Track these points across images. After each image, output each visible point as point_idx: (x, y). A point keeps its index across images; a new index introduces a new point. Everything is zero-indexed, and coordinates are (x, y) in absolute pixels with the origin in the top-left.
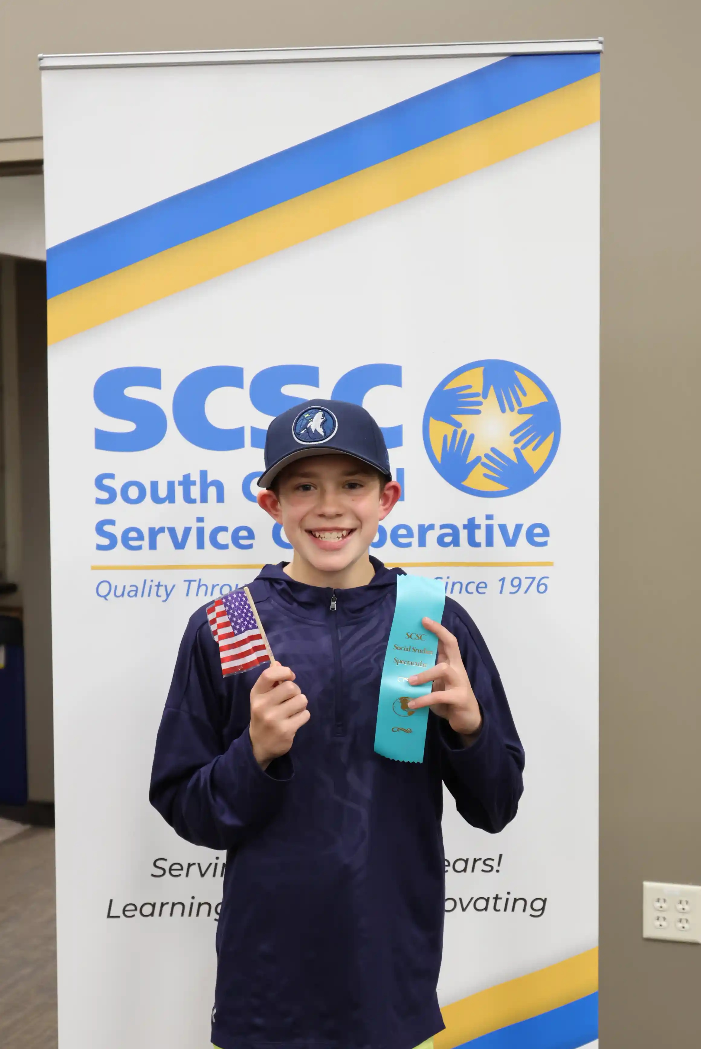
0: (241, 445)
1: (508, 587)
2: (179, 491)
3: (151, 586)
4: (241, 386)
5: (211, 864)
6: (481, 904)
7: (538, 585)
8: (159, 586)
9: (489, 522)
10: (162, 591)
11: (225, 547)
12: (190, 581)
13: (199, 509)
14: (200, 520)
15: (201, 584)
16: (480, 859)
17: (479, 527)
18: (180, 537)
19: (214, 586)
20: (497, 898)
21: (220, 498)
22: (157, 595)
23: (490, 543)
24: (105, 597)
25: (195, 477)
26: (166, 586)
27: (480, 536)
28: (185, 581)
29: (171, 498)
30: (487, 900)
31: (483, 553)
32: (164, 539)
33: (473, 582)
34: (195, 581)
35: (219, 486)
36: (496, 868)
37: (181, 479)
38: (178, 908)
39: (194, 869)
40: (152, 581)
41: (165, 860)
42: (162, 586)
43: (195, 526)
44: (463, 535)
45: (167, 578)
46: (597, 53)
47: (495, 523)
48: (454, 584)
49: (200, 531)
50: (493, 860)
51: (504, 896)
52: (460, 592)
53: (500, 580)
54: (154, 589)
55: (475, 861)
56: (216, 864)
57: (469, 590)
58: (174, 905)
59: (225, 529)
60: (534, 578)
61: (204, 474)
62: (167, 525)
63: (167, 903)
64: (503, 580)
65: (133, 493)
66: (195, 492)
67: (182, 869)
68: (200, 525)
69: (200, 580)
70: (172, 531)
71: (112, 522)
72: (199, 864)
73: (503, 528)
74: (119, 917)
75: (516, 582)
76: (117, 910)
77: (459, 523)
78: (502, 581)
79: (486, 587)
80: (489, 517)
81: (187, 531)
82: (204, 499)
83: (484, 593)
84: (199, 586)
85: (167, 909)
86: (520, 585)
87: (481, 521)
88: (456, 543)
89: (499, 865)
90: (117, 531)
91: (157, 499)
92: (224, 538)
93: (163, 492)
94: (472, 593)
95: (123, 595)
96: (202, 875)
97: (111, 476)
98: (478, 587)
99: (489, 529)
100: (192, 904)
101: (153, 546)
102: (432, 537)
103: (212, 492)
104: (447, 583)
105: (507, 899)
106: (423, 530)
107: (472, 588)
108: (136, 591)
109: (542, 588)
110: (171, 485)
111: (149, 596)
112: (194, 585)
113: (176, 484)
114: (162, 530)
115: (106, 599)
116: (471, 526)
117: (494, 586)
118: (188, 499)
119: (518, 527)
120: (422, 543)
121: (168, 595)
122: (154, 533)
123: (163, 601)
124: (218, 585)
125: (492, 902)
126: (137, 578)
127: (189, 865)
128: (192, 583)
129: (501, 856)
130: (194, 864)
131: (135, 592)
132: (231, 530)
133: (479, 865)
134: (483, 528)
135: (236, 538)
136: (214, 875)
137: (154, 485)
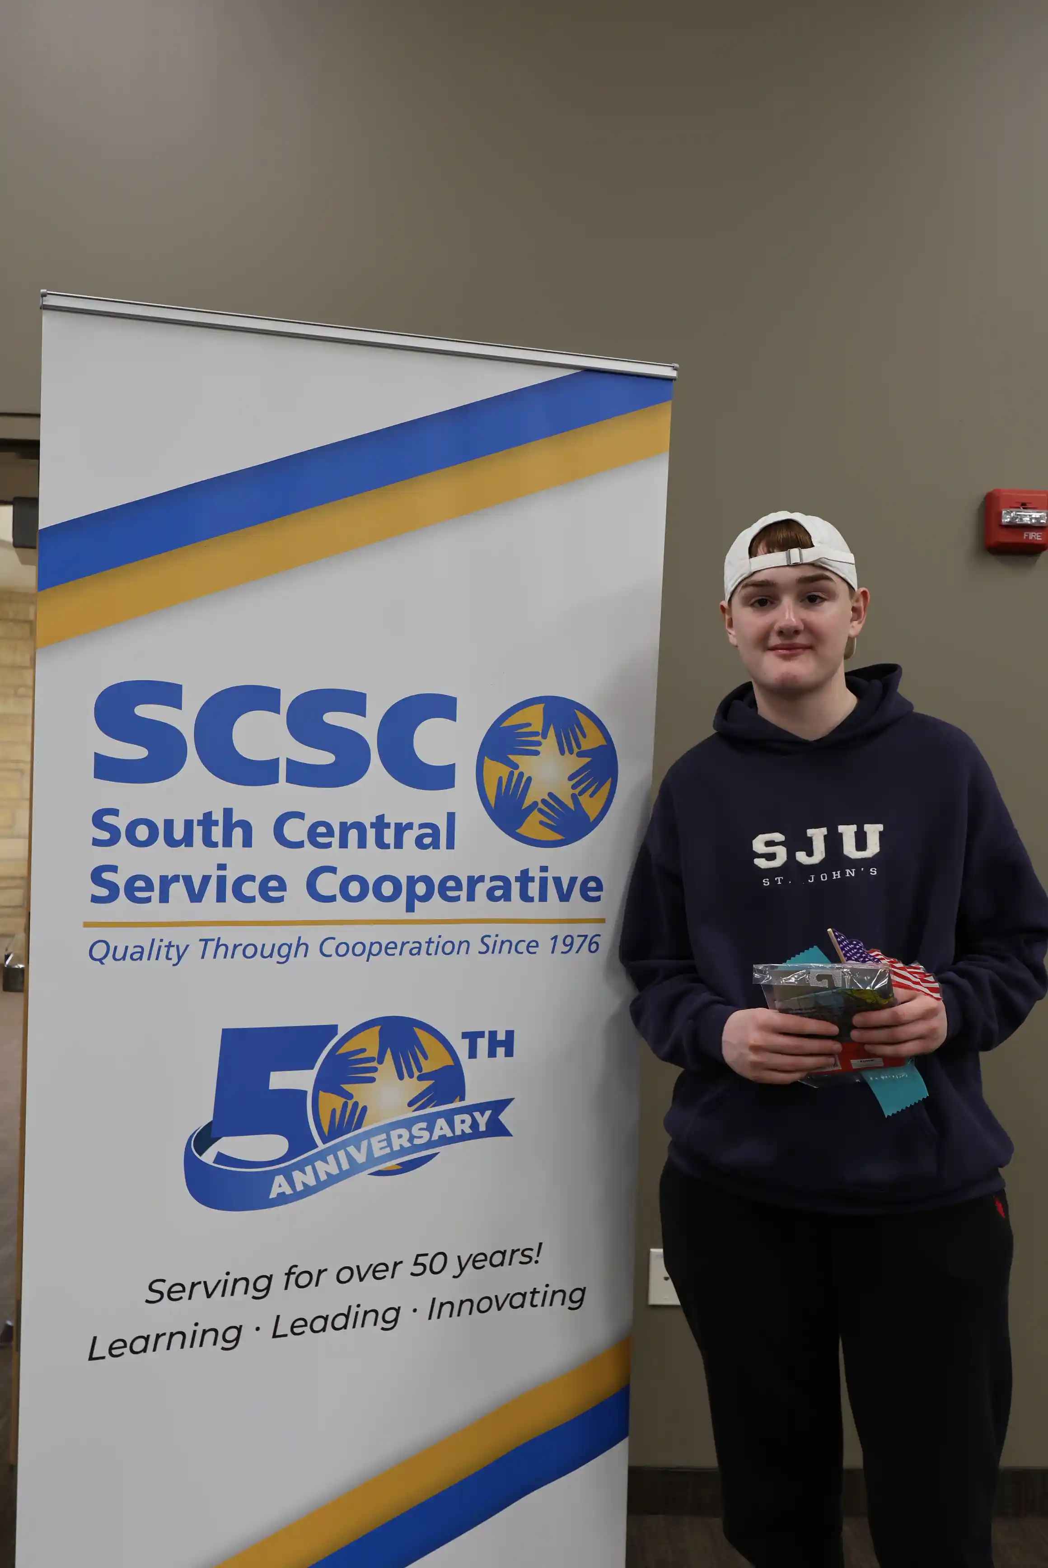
0: (275, 780)
1: (560, 947)
2: (198, 832)
3: (160, 947)
4: (278, 711)
5: (219, 1281)
6: (517, 1301)
7: (590, 944)
8: (169, 946)
9: (544, 874)
10: (173, 952)
11: (252, 899)
12: (206, 941)
13: (220, 854)
14: (222, 867)
15: (220, 944)
16: (518, 1250)
17: (532, 879)
18: (197, 886)
19: (235, 947)
20: (534, 1292)
21: (247, 842)
22: (168, 958)
23: (543, 897)
24: (100, 960)
25: (218, 816)
26: (178, 947)
27: (533, 889)
28: (201, 940)
29: (188, 840)
30: (524, 1295)
31: (536, 909)
32: (178, 890)
33: (524, 941)
34: (213, 940)
35: (246, 826)
36: (535, 1258)
37: (201, 818)
38: (178, 1338)
39: (200, 1290)
40: (161, 940)
41: (164, 1281)
42: (173, 946)
43: (215, 873)
44: (516, 887)
45: (178, 936)
46: (669, 380)
47: (549, 875)
48: (503, 942)
49: (221, 880)
50: (532, 1250)
51: (541, 1289)
52: (509, 952)
53: (552, 939)
54: (164, 951)
55: (513, 1252)
56: (226, 1281)
57: (519, 950)
58: (172, 1335)
59: (252, 878)
60: (586, 936)
61: (228, 812)
62: (182, 872)
63: (164, 1334)
64: (555, 938)
65: (142, 833)
66: (217, 834)
67: (184, 1291)
68: (222, 873)
69: (219, 939)
70: (188, 880)
71: (114, 869)
72: (205, 1283)
73: (557, 881)
74: (103, 1358)
75: (568, 941)
76: (101, 1350)
77: (512, 874)
78: (554, 940)
79: (537, 946)
80: (544, 869)
81: (206, 879)
82: (227, 842)
83: (535, 953)
84: (218, 947)
85: (163, 1341)
86: (572, 944)
87: (535, 873)
88: (507, 897)
89: (538, 1256)
90: (120, 879)
91: (171, 842)
92: (250, 889)
93: (179, 833)
94: (522, 953)
95: (124, 958)
96: (209, 1296)
97: (115, 812)
98: (528, 946)
99: (544, 881)
100: (195, 1332)
101: (164, 898)
102: (481, 889)
103: (238, 834)
104: (496, 942)
105: (546, 1292)
106: (473, 882)
107: (522, 947)
108: (142, 953)
109: (594, 947)
110: (188, 824)
111: (157, 959)
112: (212, 945)
113: (195, 823)
114: (176, 878)
115: (102, 963)
116: (524, 878)
117: (546, 944)
118: (208, 842)
119: (573, 880)
120: (471, 897)
121: (180, 958)
122: (166, 882)
123: (174, 965)
124: (241, 945)
125: (529, 1297)
126: (143, 937)
127: (193, 1285)
128: (209, 942)
129: (541, 1244)
130: (200, 1283)
131: (139, 954)
132: (259, 880)
133: (518, 1256)
134: (537, 880)
135: (264, 889)
136: (223, 1295)
137: (169, 824)
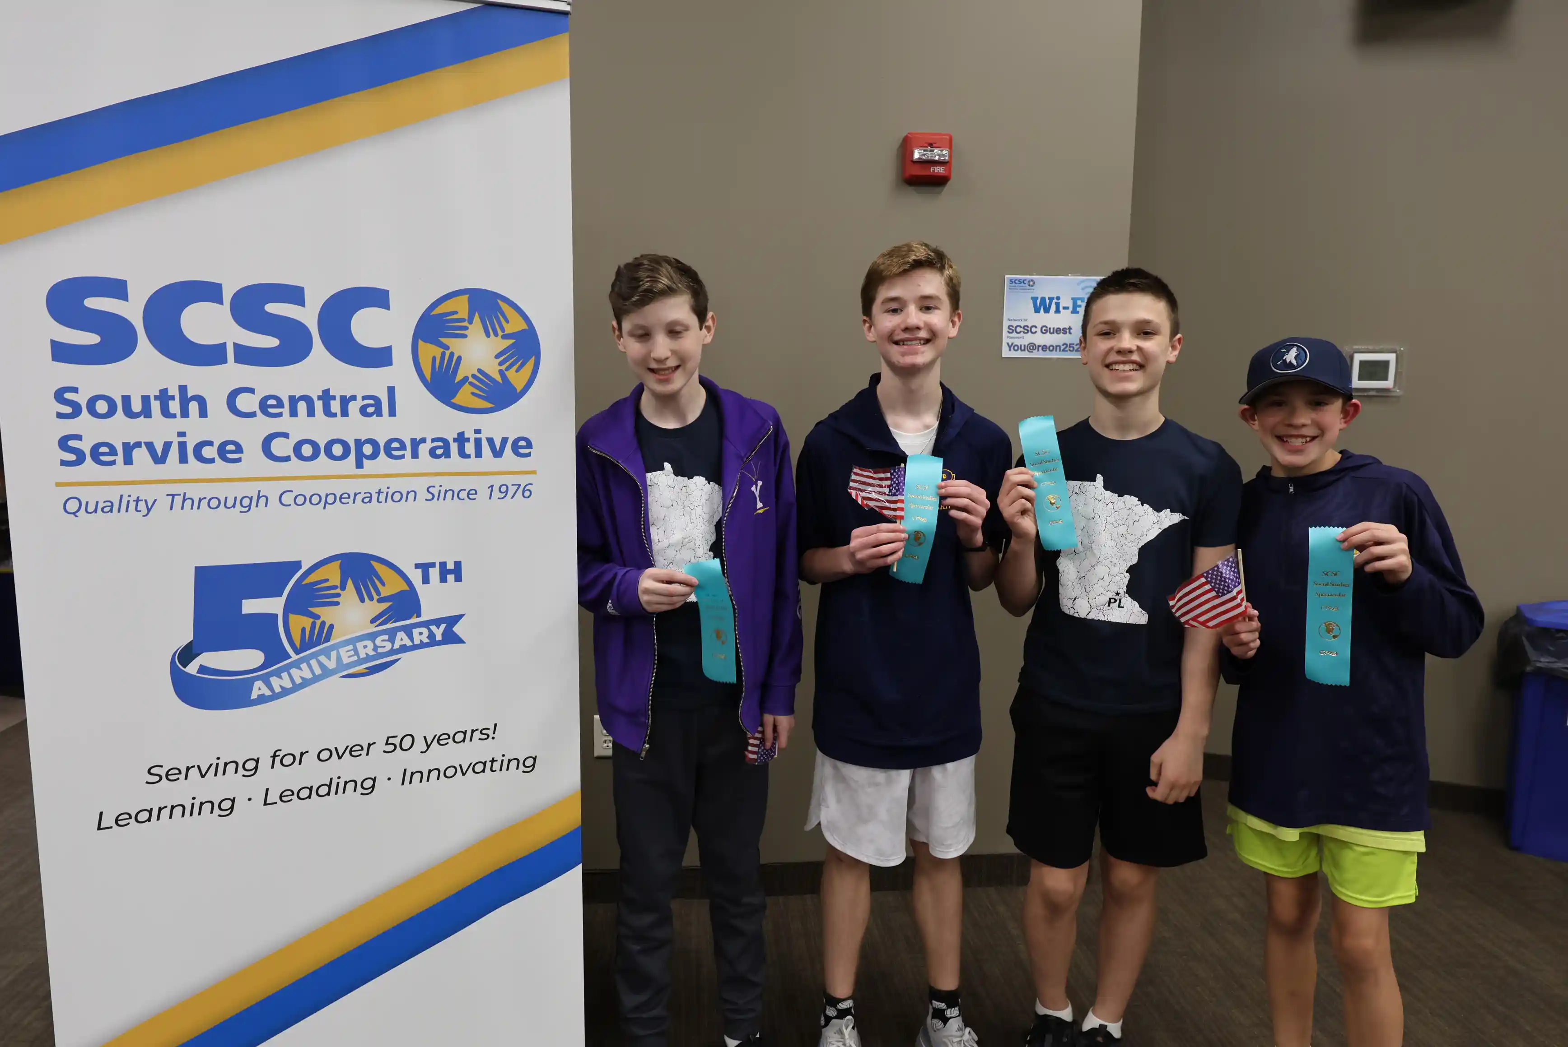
0: (225, 361)
1: (496, 494)
2: (155, 406)
3: (128, 502)
4: (221, 302)
5: (211, 765)
6: (479, 768)
7: (524, 491)
8: (138, 500)
9: (478, 436)
10: (142, 505)
11: (212, 461)
12: (173, 496)
13: (179, 424)
14: (182, 434)
15: (186, 498)
16: (477, 730)
17: (468, 440)
18: (159, 451)
19: (200, 500)
20: (493, 761)
21: (203, 413)
22: (136, 510)
23: (479, 454)
24: (74, 514)
25: (174, 391)
26: (146, 501)
27: (470, 448)
28: (168, 495)
29: (146, 412)
30: (485, 764)
31: (472, 464)
32: (141, 455)
33: (465, 490)
34: (180, 495)
35: (202, 402)
36: (491, 735)
37: (158, 394)
38: (178, 811)
39: (194, 772)
40: (129, 496)
41: (161, 766)
42: (142, 500)
43: (176, 440)
44: (454, 447)
45: (147, 493)
46: (565, 13)
47: (483, 436)
48: (446, 492)
49: (182, 446)
50: (489, 729)
51: (499, 758)
52: (452, 499)
53: (489, 488)
54: (132, 505)
55: (473, 731)
56: (217, 764)
57: (461, 496)
58: (173, 807)
59: (210, 443)
60: (520, 485)
61: (183, 389)
62: (143, 439)
63: (166, 807)
64: (492, 486)
65: (102, 407)
66: (174, 407)
67: (180, 773)
68: (182, 439)
69: (185, 494)
70: (150, 446)
71: (79, 438)
72: (199, 767)
73: (490, 441)
74: (111, 827)
75: (504, 489)
76: (108, 821)
77: (450, 436)
78: (490, 488)
79: (476, 493)
80: (478, 431)
81: (167, 446)
82: (185, 413)
83: (475, 499)
84: (184, 500)
85: (165, 813)
86: (507, 491)
87: (470, 434)
88: (447, 454)
89: (494, 733)
90: (86, 446)
91: (129, 413)
92: (208, 452)
93: (137, 406)
94: (464, 499)
95: (96, 511)
96: (203, 776)
97: (75, 390)
98: (468, 494)
99: (478, 442)
100: (193, 804)
101: (128, 461)
102: (424, 449)
103: (194, 407)
104: (440, 491)
105: (502, 761)
106: (416, 443)
107: (463, 495)
108: (112, 506)
109: (527, 494)
110: (146, 399)
111: (127, 511)
112: (178, 500)
113: (152, 398)
114: (138, 445)
115: (76, 516)
116: (461, 439)
117: (484, 492)
118: (166, 413)
119: (504, 441)
120: (415, 455)
121: (149, 510)
122: (128, 449)
123: (144, 516)
124: (205, 498)
125: (488, 765)
126: (113, 494)
127: (188, 769)
128: (176, 497)
129: (496, 725)
130: (193, 767)
131: (109, 508)
132: (217, 444)
133: (477, 735)
134: (472, 441)
135: (222, 451)
136: (216, 775)
137: (126, 400)
